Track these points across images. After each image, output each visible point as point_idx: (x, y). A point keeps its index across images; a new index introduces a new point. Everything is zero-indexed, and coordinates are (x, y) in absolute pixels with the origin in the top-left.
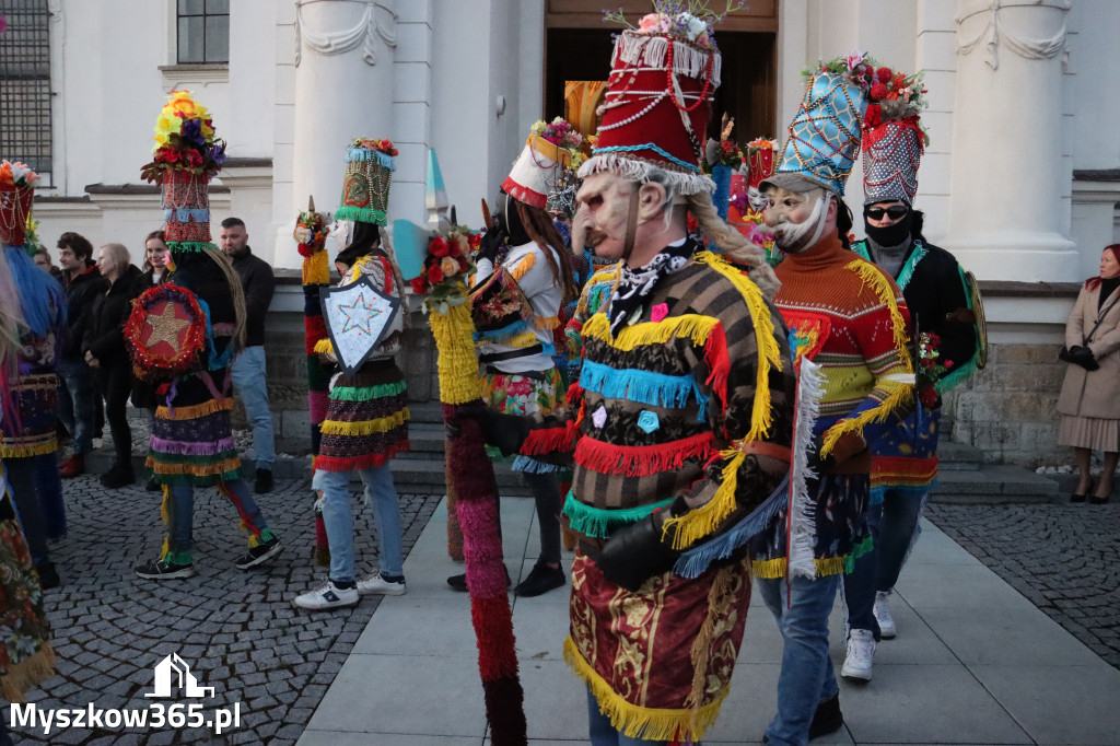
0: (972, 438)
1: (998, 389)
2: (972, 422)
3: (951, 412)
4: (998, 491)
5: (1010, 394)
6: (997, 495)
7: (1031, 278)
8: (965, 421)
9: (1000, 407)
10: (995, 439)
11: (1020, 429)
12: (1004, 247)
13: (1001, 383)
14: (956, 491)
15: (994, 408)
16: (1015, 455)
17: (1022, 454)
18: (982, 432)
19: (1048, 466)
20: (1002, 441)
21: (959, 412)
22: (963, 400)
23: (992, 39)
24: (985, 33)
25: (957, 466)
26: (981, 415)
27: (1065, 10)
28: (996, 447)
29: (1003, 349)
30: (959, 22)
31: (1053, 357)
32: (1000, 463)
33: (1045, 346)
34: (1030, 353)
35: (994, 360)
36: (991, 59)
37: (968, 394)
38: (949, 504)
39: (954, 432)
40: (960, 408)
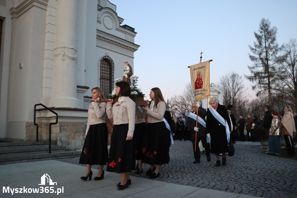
0: (62, 145)
1: (67, 132)
2: (62, 140)
3: (56, 139)
4: (72, 154)
5: (69, 134)
6: (72, 155)
7: (73, 107)
8: (60, 141)
9: (67, 137)
10: (67, 144)
12: (67, 100)
13: (67, 131)
14: (63, 155)
15: (66, 137)
16: (71, 148)
17: (73, 148)
18: (64, 143)
19: (78, 150)
22: (59, 135)
23: (63, 54)
24: (62, 52)
25: (60, 151)
26: (63, 139)
27: (77, 51)
28: (67, 146)
29: (67, 123)
30: (55, 49)
31: (77, 125)
32: (68, 150)
33: (76, 122)
34: (73, 124)
35: (66, 126)
36: (63, 58)
37: (60, 134)
38: (62, 159)
39: (57, 143)
40: (59, 138)
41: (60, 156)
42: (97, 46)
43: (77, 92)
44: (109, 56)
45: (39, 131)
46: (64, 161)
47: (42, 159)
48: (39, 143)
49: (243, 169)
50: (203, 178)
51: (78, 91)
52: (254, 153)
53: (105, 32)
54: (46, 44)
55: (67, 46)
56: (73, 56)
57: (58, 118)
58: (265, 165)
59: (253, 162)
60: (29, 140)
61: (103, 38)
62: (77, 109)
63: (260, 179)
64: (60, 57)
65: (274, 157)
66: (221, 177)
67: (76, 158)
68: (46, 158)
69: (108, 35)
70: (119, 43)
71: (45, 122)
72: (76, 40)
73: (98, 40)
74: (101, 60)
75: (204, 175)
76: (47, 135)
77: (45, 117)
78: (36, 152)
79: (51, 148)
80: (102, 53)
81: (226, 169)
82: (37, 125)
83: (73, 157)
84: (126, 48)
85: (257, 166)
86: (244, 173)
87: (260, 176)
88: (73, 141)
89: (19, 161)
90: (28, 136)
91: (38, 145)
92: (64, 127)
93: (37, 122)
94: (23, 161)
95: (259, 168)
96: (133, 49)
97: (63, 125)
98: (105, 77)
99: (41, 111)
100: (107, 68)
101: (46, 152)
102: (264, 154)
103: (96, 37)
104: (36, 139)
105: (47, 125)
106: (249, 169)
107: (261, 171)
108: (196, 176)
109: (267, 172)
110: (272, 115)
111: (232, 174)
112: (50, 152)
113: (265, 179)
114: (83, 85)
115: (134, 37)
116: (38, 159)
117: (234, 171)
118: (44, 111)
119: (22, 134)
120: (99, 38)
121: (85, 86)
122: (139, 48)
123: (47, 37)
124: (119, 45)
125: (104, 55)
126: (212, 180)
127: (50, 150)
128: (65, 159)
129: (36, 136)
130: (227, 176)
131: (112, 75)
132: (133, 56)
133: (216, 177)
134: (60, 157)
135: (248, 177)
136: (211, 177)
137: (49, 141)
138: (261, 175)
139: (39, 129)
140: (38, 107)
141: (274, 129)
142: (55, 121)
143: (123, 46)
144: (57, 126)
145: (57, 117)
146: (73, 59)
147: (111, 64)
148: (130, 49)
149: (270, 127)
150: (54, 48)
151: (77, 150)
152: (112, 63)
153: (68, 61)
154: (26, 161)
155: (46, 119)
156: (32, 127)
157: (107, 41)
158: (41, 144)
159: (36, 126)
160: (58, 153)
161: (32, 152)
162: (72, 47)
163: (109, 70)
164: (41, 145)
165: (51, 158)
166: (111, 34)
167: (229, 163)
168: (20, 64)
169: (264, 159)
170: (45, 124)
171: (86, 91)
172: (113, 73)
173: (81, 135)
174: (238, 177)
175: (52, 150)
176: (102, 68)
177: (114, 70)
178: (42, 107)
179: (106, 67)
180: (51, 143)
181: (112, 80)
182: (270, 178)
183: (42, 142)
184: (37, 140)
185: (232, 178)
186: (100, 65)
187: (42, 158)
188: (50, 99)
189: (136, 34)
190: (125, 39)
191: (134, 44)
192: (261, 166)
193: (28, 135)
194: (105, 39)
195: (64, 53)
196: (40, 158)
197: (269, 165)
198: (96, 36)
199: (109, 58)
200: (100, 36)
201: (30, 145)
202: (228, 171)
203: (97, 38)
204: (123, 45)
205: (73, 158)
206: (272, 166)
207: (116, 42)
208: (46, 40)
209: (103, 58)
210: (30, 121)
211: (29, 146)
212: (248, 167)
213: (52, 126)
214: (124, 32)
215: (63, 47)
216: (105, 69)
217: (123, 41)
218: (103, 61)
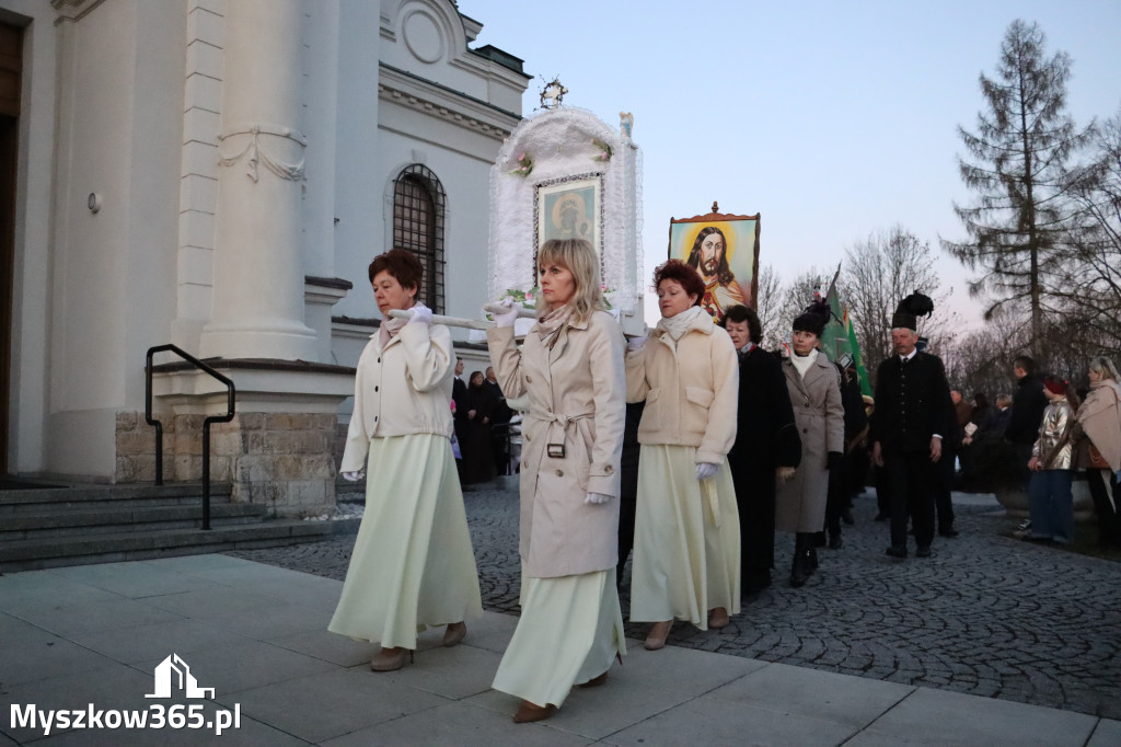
0: (251, 497)
1: (269, 452)
2: (250, 483)
3: (229, 476)
4: (287, 534)
5: (278, 456)
6: (286, 538)
7: (291, 357)
8: (244, 483)
9: (271, 468)
10: (268, 497)
11: (287, 487)
12: (268, 330)
13: (270, 447)
14: (255, 537)
15: (267, 470)
16: (284, 509)
17: (291, 509)
18: (258, 492)
19: (310, 516)
20: (274, 499)
21: (238, 475)
22: (241, 463)
23: (253, 157)
24: (246, 151)
25: (245, 520)
26: (257, 476)
27: (303, 146)
28: (270, 503)
29: (270, 417)
30: (221, 139)
31: (308, 424)
32: (274, 517)
33: (302, 414)
34: (291, 420)
35: (264, 427)
36: (252, 172)
37: (245, 458)
38: (250, 549)
39: (234, 493)
40: (239, 471)
41: (245, 541)
42: (380, 126)
43: (307, 302)
44: (428, 165)
45: (166, 445)
46: (260, 559)
47: (177, 551)
48: (168, 492)
49: (930, 594)
50: (779, 625)
51: (309, 298)
52: (971, 533)
53: (411, 72)
54: (189, 118)
55: (266, 126)
56: (290, 166)
57: (237, 397)
58: (1010, 578)
59: (966, 570)
60: (127, 482)
61: (403, 94)
62: (306, 363)
63: (990, 630)
64: (243, 167)
65: (1045, 551)
66: (846, 622)
67: (302, 548)
68: (193, 546)
69: (424, 84)
70: (464, 117)
71: (187, 415)
72: (301, 104)
73: (383, 102)
74: (396, 181)
75: (783, 613)
76: (193, 462)
77: (188, 396)
78: (156, 526)
79: (211, 511)
80: (400, 155)
81: (866, 593)
82: (156, 423)
83: (291, 545)
84: (491, 133)
85: (983, 582)
86: (931, 610)
87: (994, 620)
88: (291, 485)
89: (94, 558)
90: (123, 465)
91: (162, 498)
92: (257, 432)
93: (156, 412)
94: (108, 557)
95: (990, 591)
97: (254, 423)
98: (411, 244)
99: (171, 374)
100: (419, 211)
101: (192, 524)
102: (1010, 540)
103: (377, 94)
104: (154, 474)
105: (193, 425)
106: (950, 592)
107: (996, 603)
108: (750, 617)
109: (1017, 605)
110: (1047, 392)
111: (884, 610)
112: (207, 526)
113: (1011, 631)
114: (330, 274)
115: (522, 92)
116: (163, 549)
117: (894, 601)
118: (180, 372)
119: (103, 458)
120: (386, 94)
121: (337, 279)
123: (193, 92)
124: (465, 123)
125: (409, 160)
126: (812, 632)
127: (206, 518)
128: (263, 552)
129: (154, 467)
130: (868, 619)
131: (439, 235)
133: (825, 624)
134: (243, 545)
135: (945, 625)
136: (807, 621)
137: (201, 485)
138: (995, 616)
139: (166, 439)
140: (160, 359)
141: (1052, 444)
142: (223, 410)
143: (479, 128)
144: (232, 430)
145: (233, 396)
146: (292, 176)
147: (433, 194)
149: (1036, 436)
150: (219, 134)
151: (307, 519)
152: (439, 190)
153: (271, 183)
154: (120, 556)
155: (190, 404)
156: (138, 431)
157: (419, 106)
158: (175, 493)
159: (153, 429)
160: (236, 528)
161: (140, 523)
162: (286, 131)
163: (427, 217)
164: (173, 497)
165: (212, 548)
166: (434, 80)
167: (875, 571)
168: (92, 194)
169: (1010, 559)
170: (188, 421)
171: (340, 297)
172: (443, 229)
173: (320, 460)
174: (908, 624)
175: (215, 518)
176: (399, 210)
177: (443, 217)
178: (173, 358)
179: (414, 206)
180: (211, 492)
181: (439, 258)
182: (1029, 628)
183: (176, 488)
184: (159, 480)
185: (887, 627)
186: (391, 199)
187: (178, 547)
188: (206, 328)
189: (531, 81)
190: (486, 101)
192: (1001, 585)
193: (126, 460)
194: (412, 100)
195: (257, 154)
196: (170, 548)
197: (1027, 582)
198: (377, 88)
199: (425, 173)
200: (391, 90)
201: (133, 499)
202: (873, 602)
203: (380, 97)
204: (479, 123)
205: (292, 548)
206: (1039, 583)
207: (451, 112)
208: (188, 103)
209: (404, 171)
210: (131, 410)
211: (132, 503)
212: (949, 586)
213: (214, 427)
214: (482, 73)
215: (251, 132)
216: (411, 214)
217: (481, 106)
218: (404, 184)
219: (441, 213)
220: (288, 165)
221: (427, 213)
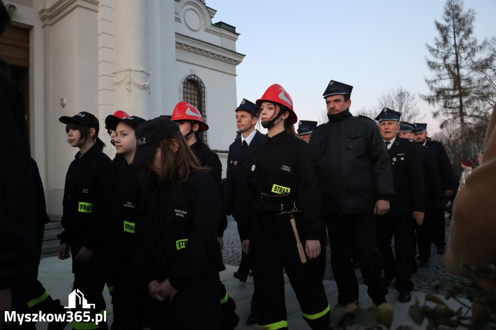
23: (128, 81)
24: (125, 79)
27: (149, 75)
30: (115, 74)
36: (128, 87)
42: (177, 60)
44: (197, 75)
53: (189, 36)
54: (101, 66)
55: (133, 68)
56: (144, 84)
61: (185, 45)
64: (124, 85)
69: (193, 40)
70: (212, 53)
72: (147, 57)
73: (178, 49)
74: (184, 83)
80: (185, 71)
84: (223, 59)
96: (235, 61)
100: (194, 95)
103: (174, 46)
115: (236, 41)
120: (179, 46)
122: (244, 59)
123: (102, 54)
124: (212, 56)
125: (189, 73)
131: (203, 105)
132: (235, 73)
143: (218, 58)
146: (144, 88)
147: (200, 87)
148: (229, 61)
150: (114, 71)
152: (202, 85)
153: (136, 91)
157: (193, 50)
162: (141, 69)
163: (197, 97)
166: (198, 38)
168: (62, 99)
172: (204, 102)
176: (185, 95)
177: (204, 97)
179: (192, 93)
186: (182, 91)
189: (239, 36)
190: (220, 45)
191: (235, 53)
194: (189, 47)
195: (130, 79)
198: (175, 43)
199: (196, 79)
200: (178, 43)
203: (176, 47)
204: (218, 55)
207: (206, 52)
208: (100, 59)
209: (187, 78)
214: (218, 34)
215: (127, 70)
216: (191, 96)
217: (219, 48)
218: (188, 84)
219: (203, 95)
220: (143, 84)
221: (198, 95)
